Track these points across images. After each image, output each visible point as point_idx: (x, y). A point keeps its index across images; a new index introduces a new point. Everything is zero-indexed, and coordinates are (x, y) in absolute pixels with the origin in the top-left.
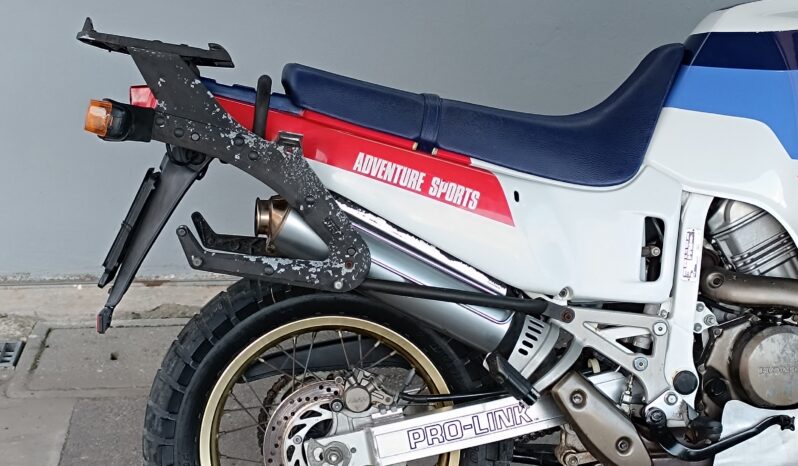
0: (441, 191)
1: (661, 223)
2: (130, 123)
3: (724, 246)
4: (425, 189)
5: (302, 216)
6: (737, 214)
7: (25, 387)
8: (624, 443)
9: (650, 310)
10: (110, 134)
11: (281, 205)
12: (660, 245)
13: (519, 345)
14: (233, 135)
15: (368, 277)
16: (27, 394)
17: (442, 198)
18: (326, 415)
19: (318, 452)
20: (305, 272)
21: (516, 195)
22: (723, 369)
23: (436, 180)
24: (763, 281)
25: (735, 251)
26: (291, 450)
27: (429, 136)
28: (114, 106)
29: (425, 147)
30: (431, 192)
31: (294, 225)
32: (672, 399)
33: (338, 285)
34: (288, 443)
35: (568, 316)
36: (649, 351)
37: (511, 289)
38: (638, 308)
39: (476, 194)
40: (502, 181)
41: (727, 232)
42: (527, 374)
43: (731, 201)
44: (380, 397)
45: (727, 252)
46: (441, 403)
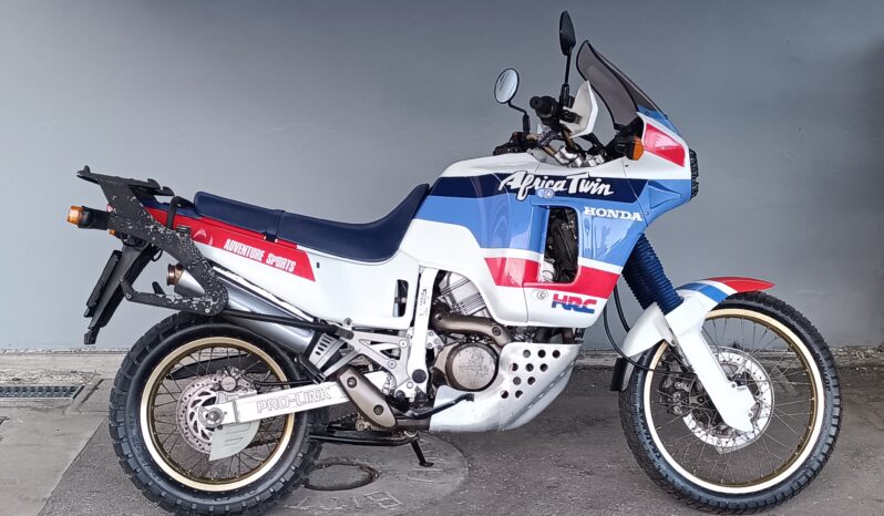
0: (273, 261)
1: (406, 283)
2: (92, 219)
3: (447, 298)
4: (264, 260)
5: (190, 271)
6: (454, 280)
7: (77, 410)
8: (379, 409)
9: (401, 333)
10: (81, 224)
11: (180, 267)
12: (405, 295)
13: (316, 349)
14: (152, 227)
15: (227, 307)
16: (77, 413)
17: (274, 265)
18: (213, 394)
19: (205, 413)
20: (190, 303)
21: (318, 265)
22: (443, 369)
23: (271, 255)
24: (471, 318)
25: (454, 301)
26: (192, 414)
27: (272, 232)
28: (84, 209)
29: (271, 238)
30: (267, 261)
31: (187, 278)
32: (410, 385)
33: (207, 311)
34: (190, 410)
35: (350, 336)
36: (398, 358)
37: (315, 319)
38: (395, 332)
39: (294, 263)
40: (310, 257)
41: (448, 291)
42: (319, 366)
43: (450, 273)
44: (243, 382)
45: (450, 303)
46: (282, 386)
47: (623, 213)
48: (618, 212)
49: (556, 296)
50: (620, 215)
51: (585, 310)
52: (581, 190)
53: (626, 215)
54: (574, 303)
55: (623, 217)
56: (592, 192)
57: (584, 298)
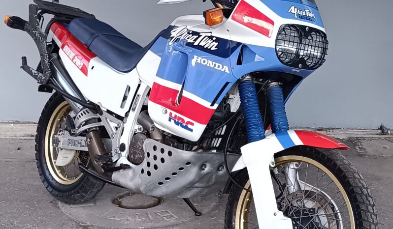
13: (78, 116)
47: (217, 64)
48: (214, 63)
49: (171, 114)
50: (215, 65)
51: (186, 128)
52: (200, 44)
53: (219, 67)
54: (180, 121)
55: (216, 67)
56: (205, 47)
57: (186, 119)
